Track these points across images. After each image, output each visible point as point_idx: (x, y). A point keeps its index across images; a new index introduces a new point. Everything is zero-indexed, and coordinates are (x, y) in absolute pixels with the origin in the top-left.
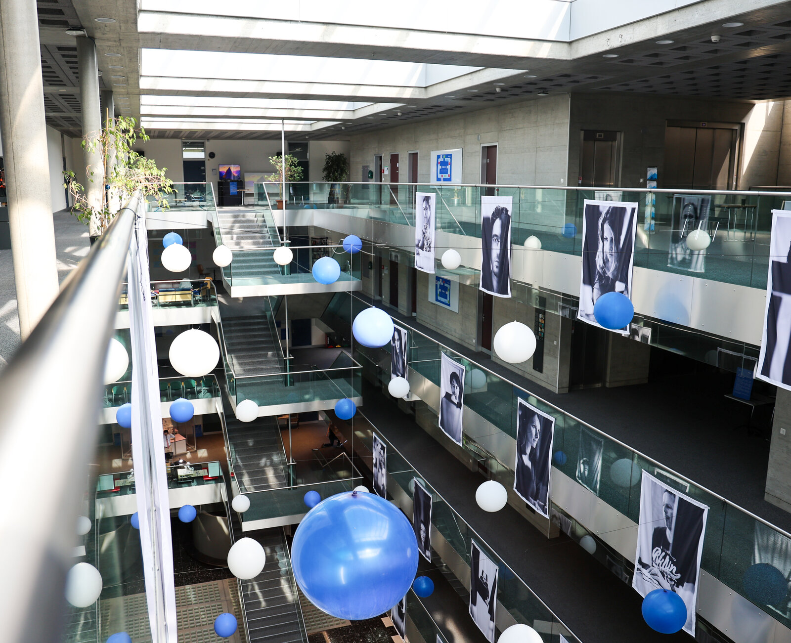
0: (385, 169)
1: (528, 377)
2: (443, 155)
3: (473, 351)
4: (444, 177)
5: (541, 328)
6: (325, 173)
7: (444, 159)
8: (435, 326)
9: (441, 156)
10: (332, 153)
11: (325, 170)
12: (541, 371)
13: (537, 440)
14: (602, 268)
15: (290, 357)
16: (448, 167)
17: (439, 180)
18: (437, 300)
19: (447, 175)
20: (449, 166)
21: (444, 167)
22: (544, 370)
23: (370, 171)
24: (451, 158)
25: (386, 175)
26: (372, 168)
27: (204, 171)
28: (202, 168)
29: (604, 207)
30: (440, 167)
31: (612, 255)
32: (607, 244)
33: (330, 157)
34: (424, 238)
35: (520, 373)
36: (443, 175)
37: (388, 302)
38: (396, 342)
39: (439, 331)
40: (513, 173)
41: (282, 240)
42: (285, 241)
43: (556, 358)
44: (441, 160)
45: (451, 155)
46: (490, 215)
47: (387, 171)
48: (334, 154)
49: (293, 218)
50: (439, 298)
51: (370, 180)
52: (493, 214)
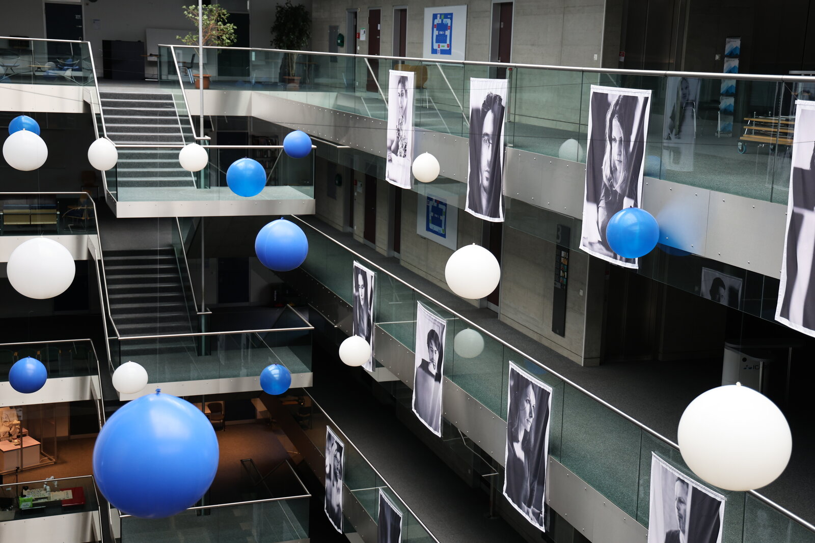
0: (362, 32)
1: (546, 343)
2: (441, 14)
3: (474, 306)
4: (441, 48)
5: (564, 272)
6: (275, 34)
7: (442, 21)
8: (425, 271)
9: (439, 16)
10: (286, 4)
11: (274, 29)
12: (562, 334)
13: (531, 420)
14: (609, 180)
15: (206, 311)
16: (448, 33)
17: (434, 51)
18: (428, 229)
19: (445, 45)
20: (449, 31)
21: (441, 33)
22: (567, 333)
23: (340, 34)
24: (451, 19)
25: (362, 41)
26: (343, 30)
27: (80, 22)
28: (77, 17)
29: (613, 95)
30: (436, 32)
31: (620, 161)
32: (615, 146)
33: (282, 9)
34: (398, 137)
35: (535, 337)
36: (441, 44)
37: (362, 235)
38: (360, 289)
39: (430, 279)
40: (533, 45)
41: (198, 135)
42: (202, 138)
43: (582, 314)
44: (438, 21)
45: (451, 14)
46: (480, 106)
47: (363, 37)
48: (289, 5)
49: (223, 102)
50: (432, 226)
51: (339, 48)
52: (484, 104)
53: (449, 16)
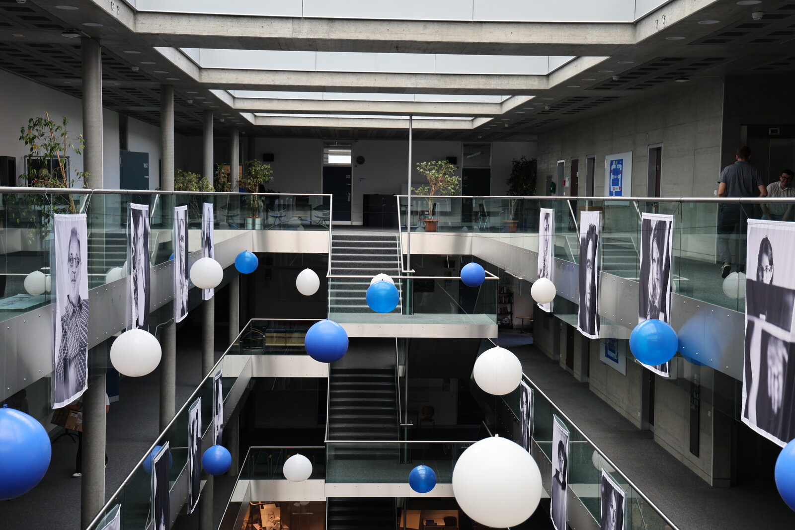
0: (567, 180)
1: (686, 463)
2: (615, 161)
3: (638, 428)
4: (616, 190)
5: (696, 394)
6: (511, 185)
7: (616, 166)
8: (605, 395)
9: (614, 162)
10: (522, 159)
11: (510, 181)
12: (697, 455)
14: (652, 296)
16: (619, 176)
17: (611, 194)
18: (607, 356)
19: (618, 187)
20: (620, 174)
21: (616, 177)
22: (701, 454)
23: (553, 182)
24: (622, 165)
25: (567, 188)
26: (555, 179)
27: (350, 181)
28: (348, 177)
29: (654, 220)
30: (612, 177)
31: (658, 279)
32: (655, 265)
33: (518, 163)
34: (544, 267)
35: (679, 458)
36: (615, 187)
37: (565, 362)
38: (524, 405)
39: (609, 402)
40: (674, 184)
41: (405, 269)
42: (408, 271)
43: (711, 435)
44: (614, 167)
45: (622, 160)
46: (585, 236)
47: (568, 184)
48: (524, 160)
50: (609, 353)
51: (552, 194)
52: (588, 234)
53: (620, 162)
